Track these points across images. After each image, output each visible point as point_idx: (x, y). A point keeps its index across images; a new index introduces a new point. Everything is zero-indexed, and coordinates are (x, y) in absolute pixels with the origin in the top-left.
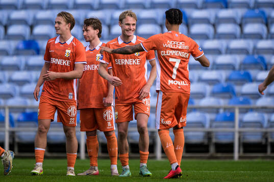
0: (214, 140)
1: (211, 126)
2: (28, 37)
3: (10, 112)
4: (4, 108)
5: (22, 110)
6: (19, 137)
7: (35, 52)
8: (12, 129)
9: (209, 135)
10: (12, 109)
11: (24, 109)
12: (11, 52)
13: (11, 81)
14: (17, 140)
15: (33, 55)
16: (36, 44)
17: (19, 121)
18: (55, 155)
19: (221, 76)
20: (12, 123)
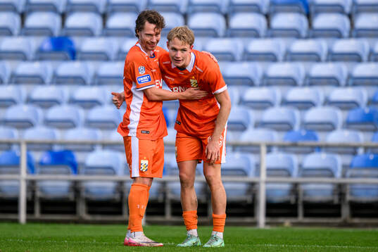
0: (349, 198)
1: (344, 176)
2: (57, 33)
3: (28, 150)
4: (19, 144)
5: (47, 146)
6: (42, 190)
7: (68, 55)
8: (32, 177)
9: (340, 189)
10: (32, 145)
11: (51, 144)
12: (31, 56)
13: (30, 101)
14: (39, 194)
15: (66, 59)
16: (71, 43)
17: (42, 164)
18: (99, 218)
19: (361, 96)
20: (31, 167)
